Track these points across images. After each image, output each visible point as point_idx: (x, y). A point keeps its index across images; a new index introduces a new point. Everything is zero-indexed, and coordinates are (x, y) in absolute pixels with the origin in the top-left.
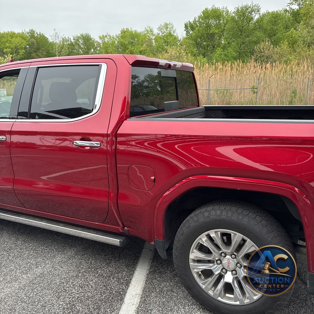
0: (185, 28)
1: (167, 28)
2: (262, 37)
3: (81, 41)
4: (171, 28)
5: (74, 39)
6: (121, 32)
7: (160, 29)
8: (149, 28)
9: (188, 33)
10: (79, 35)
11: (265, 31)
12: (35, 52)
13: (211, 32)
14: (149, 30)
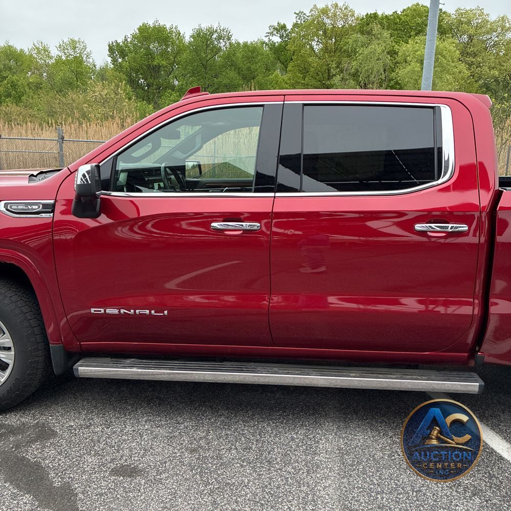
0: (110, 52)
1: (75, 48)
2: (236, 79)
4: (83, 49)
7: (62, 48)
8: (41, 45)
9: (114, 61)
11: (239, 70)
13: (155, 63)
14: (41, 47)
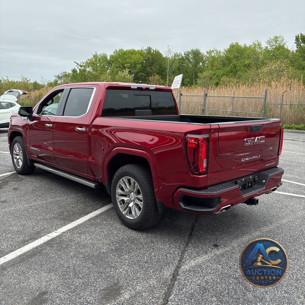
0: (296, 41)
1: (277, 41)
3: (191, 56)
4: (281, 41)
5: (185, 54)
6: (230, 47)
7: (269, 42)
8: (257, 42)
9: (298, 45)
10: (190, 50)
12: (150, 66)
14: (257, 44)
